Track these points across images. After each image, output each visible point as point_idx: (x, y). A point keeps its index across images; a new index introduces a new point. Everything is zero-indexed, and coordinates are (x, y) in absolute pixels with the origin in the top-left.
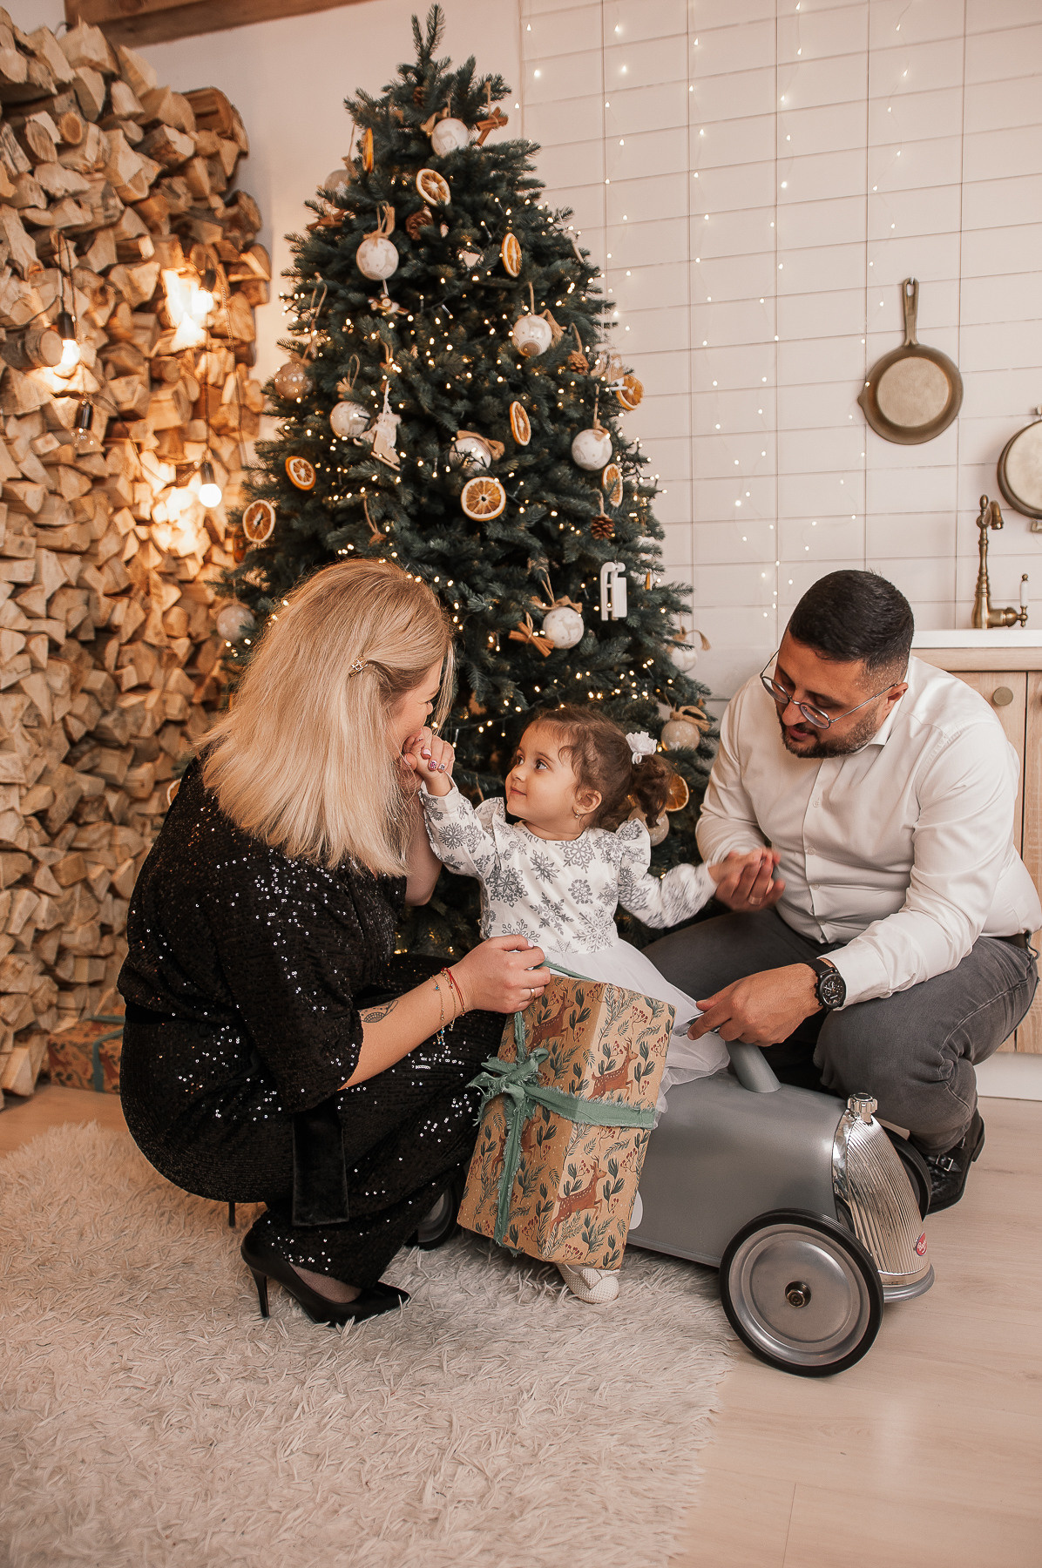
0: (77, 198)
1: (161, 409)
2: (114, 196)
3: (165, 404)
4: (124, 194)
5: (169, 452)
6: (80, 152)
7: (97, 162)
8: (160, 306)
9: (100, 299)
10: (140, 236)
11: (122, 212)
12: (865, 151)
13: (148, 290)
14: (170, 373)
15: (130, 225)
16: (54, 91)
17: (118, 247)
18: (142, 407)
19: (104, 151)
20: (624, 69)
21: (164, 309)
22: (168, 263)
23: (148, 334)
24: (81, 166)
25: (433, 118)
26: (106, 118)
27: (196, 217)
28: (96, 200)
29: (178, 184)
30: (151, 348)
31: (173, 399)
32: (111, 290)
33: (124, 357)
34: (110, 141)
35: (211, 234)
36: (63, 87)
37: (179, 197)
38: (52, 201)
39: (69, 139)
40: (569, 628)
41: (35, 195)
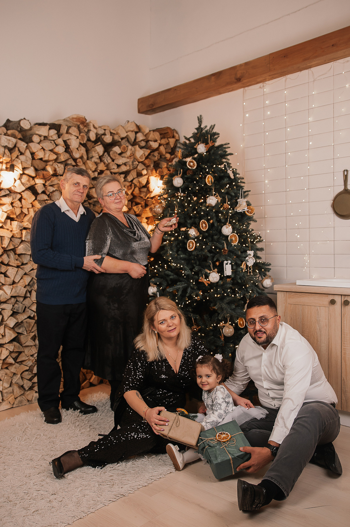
0: (125, 164)
1: (147, 212)
2: (135, 161)
3: (148, 211)
4: (138, 160)
5: (150, 223)
6: (126, 153)
7: (131, 154)
8: (148, 186)
9: (130, 188)
10: (143, 169)
11: (138, 165)
12: (333, 132)
13: (144, 182)
14: (149, 203)
15: (140, 167)
16: (120, 140)
17: (137, 173)
18: (141, 213)
19: (133, 151)
20: (269, 113)
21: (149, 187)
22: (151, 175)
23: (145, 194)
24: (126, 156)
25: (197, 144)
26: (135, 143)
27: (161, 161)
28: (131, 163)
29: (156, 154)
30: (145, 197)
31: (149, 210)
32: (133, 185)
33: (138, 200)
34: (135, 149)
35: (164, 165)
36: (122, 139)
37: (156, 157)
38: (119, 166)
39: (123, 151)
40: (213, 278)
41: (114, 166)
